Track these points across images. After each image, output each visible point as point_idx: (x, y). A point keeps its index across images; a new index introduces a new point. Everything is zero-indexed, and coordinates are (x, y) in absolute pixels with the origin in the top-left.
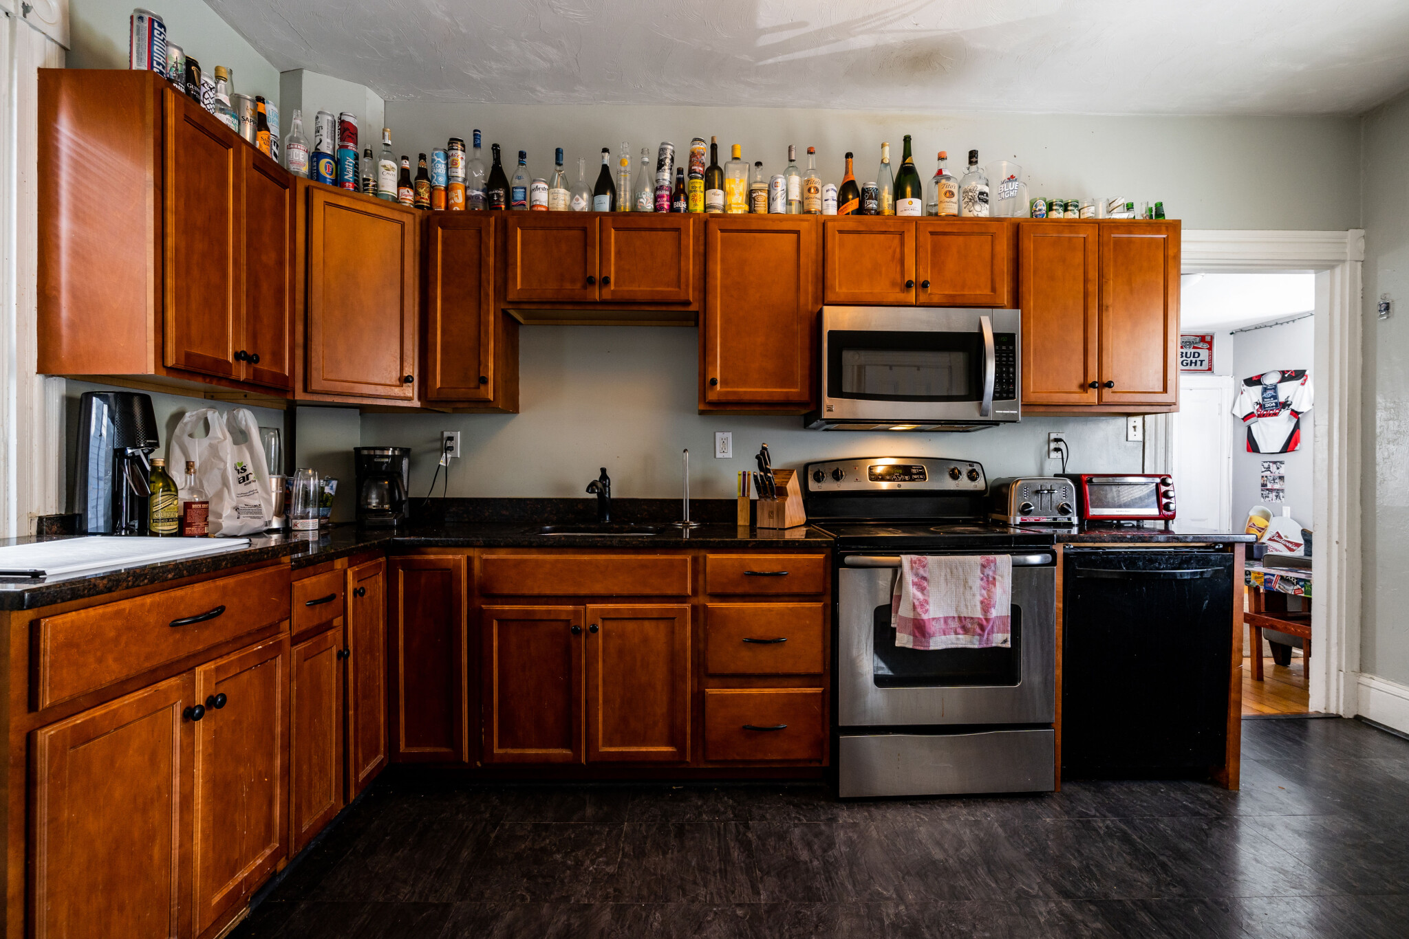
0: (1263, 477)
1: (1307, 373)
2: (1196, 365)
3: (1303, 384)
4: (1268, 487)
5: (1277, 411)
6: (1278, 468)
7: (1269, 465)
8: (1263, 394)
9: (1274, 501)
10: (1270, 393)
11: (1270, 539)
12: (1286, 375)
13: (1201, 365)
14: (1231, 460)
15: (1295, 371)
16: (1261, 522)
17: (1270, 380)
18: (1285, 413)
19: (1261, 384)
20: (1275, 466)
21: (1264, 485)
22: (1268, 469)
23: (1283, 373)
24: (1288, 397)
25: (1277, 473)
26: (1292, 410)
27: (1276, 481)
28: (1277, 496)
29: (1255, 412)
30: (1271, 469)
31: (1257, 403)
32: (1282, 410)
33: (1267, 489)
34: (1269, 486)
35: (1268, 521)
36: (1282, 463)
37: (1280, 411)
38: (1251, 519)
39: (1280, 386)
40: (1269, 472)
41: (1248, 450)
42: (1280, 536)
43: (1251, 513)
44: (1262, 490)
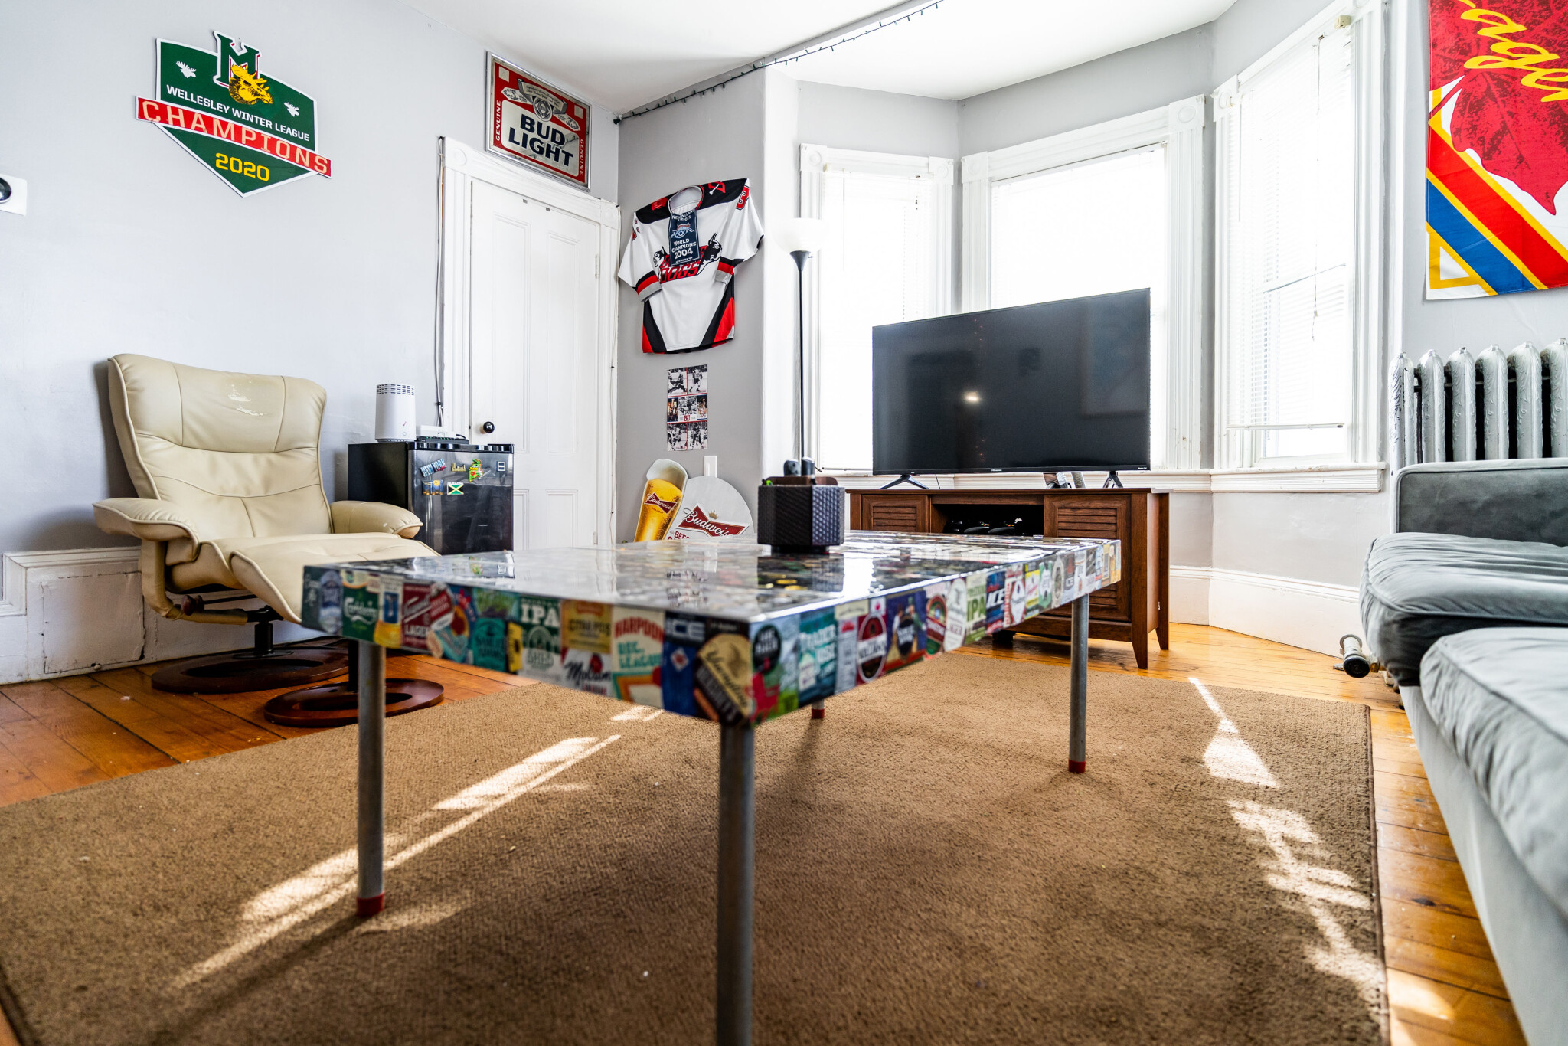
0: (669, 401)
1: (747, 184)
2: (557, 159)
3: (740, 206)
4: (680, 421)
5: (696, 265)
6: (696, 381)
7: (681, 376)
8: (670, 233)
9: (689, 448)
10: (684, 228)
11: (685, 524)
12: (711, 193)
13: (566, 163)
14: (615, 370)
15: (726, 182)
16: (666, 491)
17: (682, 206)
18: (710, 268)
19: (668, 215)
20: (690, 376)
21: (672, 417)
22: (679, 384)
23: (706, 188)
24: (714, 235)
25: (694, 391)
26: (723, 260)
27: (693, 407)
28: (694, 437)
29: (657, 271)
30: (684, 384)
31: (661, 254)
32: (705, 262)
33: (678, 425)
34: (681, 419)
35: (680, 489)
36: (703, 368)
37: (702, 263)
38: (650, 486)
39: (701, 213)
40: (681, 390)
41: (645, 350)
42: (701, 516)
43: (650, 476)
44: (669, 428)
